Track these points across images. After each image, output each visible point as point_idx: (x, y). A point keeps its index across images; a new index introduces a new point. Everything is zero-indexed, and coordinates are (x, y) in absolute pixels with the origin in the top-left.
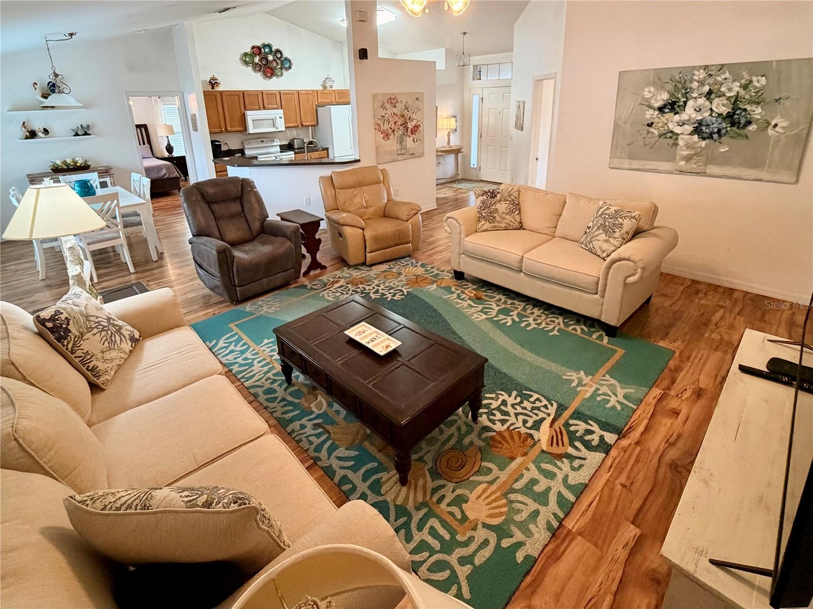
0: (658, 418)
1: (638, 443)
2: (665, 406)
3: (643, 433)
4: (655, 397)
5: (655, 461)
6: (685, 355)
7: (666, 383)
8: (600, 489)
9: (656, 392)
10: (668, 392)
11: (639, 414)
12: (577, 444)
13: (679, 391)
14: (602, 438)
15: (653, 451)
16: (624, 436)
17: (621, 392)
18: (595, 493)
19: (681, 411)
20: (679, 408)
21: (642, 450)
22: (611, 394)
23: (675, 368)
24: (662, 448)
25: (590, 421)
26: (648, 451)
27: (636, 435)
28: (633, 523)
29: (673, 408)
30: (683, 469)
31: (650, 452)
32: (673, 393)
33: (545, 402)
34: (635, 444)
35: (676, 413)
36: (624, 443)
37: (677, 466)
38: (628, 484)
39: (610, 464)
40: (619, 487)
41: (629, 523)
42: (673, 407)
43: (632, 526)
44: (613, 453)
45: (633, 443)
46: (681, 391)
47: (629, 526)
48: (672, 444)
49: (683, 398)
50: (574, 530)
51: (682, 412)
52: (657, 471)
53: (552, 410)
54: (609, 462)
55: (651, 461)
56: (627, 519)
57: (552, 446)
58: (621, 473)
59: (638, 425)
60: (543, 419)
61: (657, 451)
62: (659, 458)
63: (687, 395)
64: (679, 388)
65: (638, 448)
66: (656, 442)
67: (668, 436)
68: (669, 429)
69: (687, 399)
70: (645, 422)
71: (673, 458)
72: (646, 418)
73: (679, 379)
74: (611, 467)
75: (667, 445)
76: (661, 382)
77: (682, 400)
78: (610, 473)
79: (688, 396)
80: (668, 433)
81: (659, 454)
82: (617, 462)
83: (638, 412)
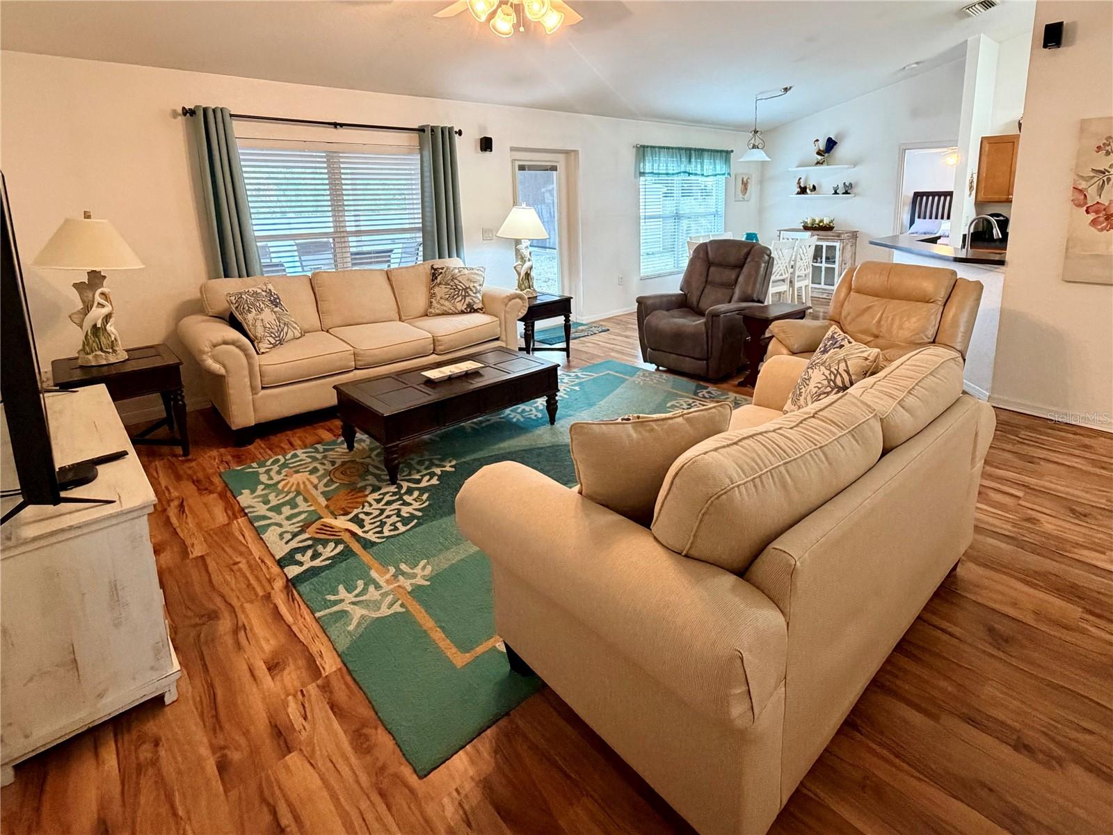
0: (283, 639)
1: (268, 597)
2: (295, 660)
3: (276, 607)
4: (321, 656)
5: (235, 602)
6: (400, 799)
7: (341, 694)
8: (250, 547)
9: (330, 664)
10: (320, 682)
11: (307, 617)
12: (310, 542)
13: (310, 701)
14: (301, 564)
15: (247, 606)
16: (287, 587)
17: (357, 613)
18: (249, 540)
19: (273, 679)
20: (278, 678)
21: (256, 594)
22: (358, 599)
23: (367, 737)
24: (242, 617)
25: (330, 561)
26: (251, 602)
27: (280, 600)
28: (202, 557)
29: (284, 669)
30: (201, 622)
31: (247, 602)
32: (312, 689)
33: (386, 533)
34: (269, 593)
35: (274, 667)
36: (279, 584)
37: (210, 618)
38: (235, 568)
39: (266, 561)
40: (238, 560)
41: (203, 554)
42: (286, 672)
43: (200, 555)
44: (275, 569)
45: (273, 592)
46: (306, 705)
47: (202, 552)
48: (235, 631)
49: (290, 698)
50: (235, 521)
51: (269, 678)
52: (223, 597)
53: (371, 537)
54: (269, 562)
55: (238, 598)
56: (207, 554)
57: (322, 525)
58: (250, 566)
59: (291, 610)
60: (362, 526)
61: (244, 611)
62: (233, 608)
63: (293, 710)
64: (317, 710)
65: (261, 593)
66: (254, 616)
67: (249, 635)
68: (257, 641)
69: (285, 705)
70: (289, 618)
71: (221, 622)
72: (295, 624)
73: (336, 725)
74: (263, 561)
75: (240, 624)
76: (346, 684)
77: (288, 695)
78: (257, 559)
79: (290, 710)
80: (254, 635)
81: (238, 610)
82: (264, 568)
83: (308, 618)
